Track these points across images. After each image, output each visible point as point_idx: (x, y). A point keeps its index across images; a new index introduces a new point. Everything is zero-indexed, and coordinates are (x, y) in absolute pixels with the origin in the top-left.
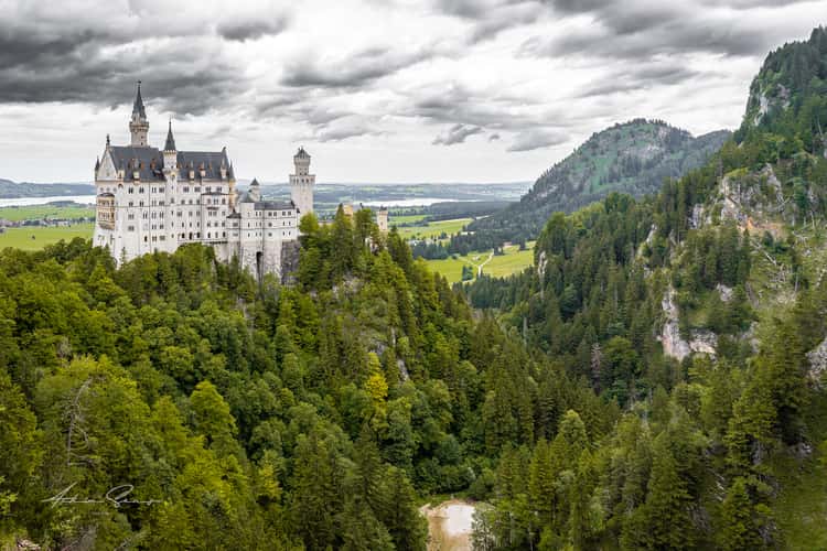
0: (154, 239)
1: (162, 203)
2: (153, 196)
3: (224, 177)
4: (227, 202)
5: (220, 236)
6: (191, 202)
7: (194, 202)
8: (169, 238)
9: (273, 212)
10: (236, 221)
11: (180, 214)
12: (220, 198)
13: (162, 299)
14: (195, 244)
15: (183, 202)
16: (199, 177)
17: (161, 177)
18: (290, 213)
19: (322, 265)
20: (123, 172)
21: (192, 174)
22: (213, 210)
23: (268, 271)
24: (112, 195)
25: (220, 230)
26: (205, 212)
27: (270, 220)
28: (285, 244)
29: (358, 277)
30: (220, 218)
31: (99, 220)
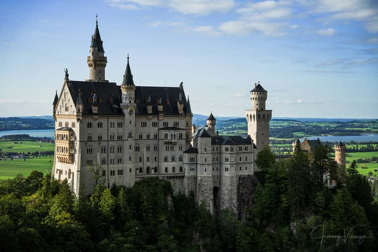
0: (113, 173)
1: (120, 138)
2: (112, 130)
3: (181, 112)
4: (184, 137)
5: (177, 171)
6: (148, 136)
7: (152, 137)
8: (127, 172)
9: (229, 146)
10: (193, 155)
11: (137, 149)
12: (177, 133)
13: (119, 234)
14: (152, 179)
15: (141, 137)
16: (156, 112)
17: (120, 113)
18: (246, 149)
19: (279, 201)
20: (81, 107)
21: (150, 109)
22: (170, 145)
23: (225, 206)
24: (70, 130)
25: (177, 164)
26: (162, 147)
27: (226, 155)
28: (241, 179)
29: (316, 213)
30: (177, 153)
31: (58, 154)
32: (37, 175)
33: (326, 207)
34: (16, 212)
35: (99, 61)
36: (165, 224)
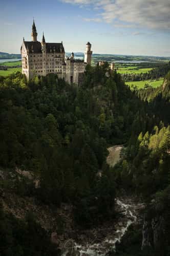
0: (39, 72)
1: (41, 60)
2: (38, 58)
3: (61, 51)
4: (62, 60)
5: (60, 71)
6: (50, 60)
7: (52, 60)
8: (44, 71)
9: (76, 63)
10: (64, 66)
11: (47, 64)
12: (60, 58)
14: (51, 73)
15: (48, 60)
16: (53, 52)
17: (41, 52)
18: (82, 64)
19: (91, 81)
20: (28, 50)
21: (51, 51)
22: (57, 63)
23: (74, 82)
24: (26, 58)
25: (60, 69)
26: (55, 63)
27: (75, 66)
28: (80, 74)
29: (101, 84)
30: (60, 65)
31: (23, 66)
32: (19, 72)
33: (105, 83)
34: (10, 83)
35: (35, 34)
36: (55, 88)
